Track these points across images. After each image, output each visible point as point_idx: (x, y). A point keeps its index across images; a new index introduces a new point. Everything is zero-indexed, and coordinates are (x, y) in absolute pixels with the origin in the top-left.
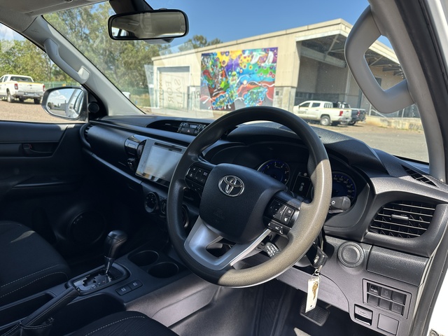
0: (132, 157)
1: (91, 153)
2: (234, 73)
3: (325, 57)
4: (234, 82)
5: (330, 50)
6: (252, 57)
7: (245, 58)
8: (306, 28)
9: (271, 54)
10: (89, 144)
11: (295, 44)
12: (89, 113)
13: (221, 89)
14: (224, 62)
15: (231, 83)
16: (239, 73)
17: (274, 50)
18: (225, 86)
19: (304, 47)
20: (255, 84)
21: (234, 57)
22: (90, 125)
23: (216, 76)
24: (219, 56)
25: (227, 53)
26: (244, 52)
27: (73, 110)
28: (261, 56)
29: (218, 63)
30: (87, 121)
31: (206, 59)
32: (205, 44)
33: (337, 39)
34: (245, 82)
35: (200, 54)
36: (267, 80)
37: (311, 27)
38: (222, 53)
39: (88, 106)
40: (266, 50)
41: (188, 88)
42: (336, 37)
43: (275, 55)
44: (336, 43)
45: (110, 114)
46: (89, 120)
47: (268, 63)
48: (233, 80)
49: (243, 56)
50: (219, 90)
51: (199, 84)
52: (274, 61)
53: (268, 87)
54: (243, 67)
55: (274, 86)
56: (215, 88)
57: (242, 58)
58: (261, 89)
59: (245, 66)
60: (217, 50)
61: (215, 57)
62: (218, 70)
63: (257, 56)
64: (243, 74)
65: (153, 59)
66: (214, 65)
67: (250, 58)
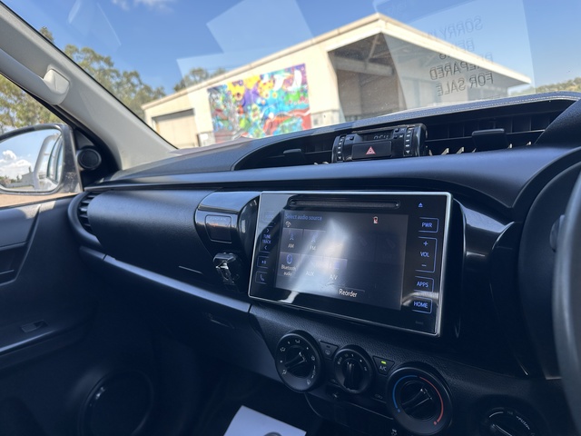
0: (223, 248)
1: (101, 256)
2: (254, 106)
3: (366, 66)
4: (257, 118)
5: (370, 56)
6: (274, 81)
7: (265, 84)
8: (335, 32)
9: (298, 74)
10: (94, 238)
11: (326, 56)
12: (82, 173)
13: (242, 130)
14: (238, 94)
15: (253, 119)
16: (261, 105)
17: (301, 67)
18: (246, 125)
19: (338, 58)
20: (284, 115)
21: (251, 86)
22: (89, 196)
23: (231, 114)
24: (230, 88)
25: (240, 83)
26: (262, 77)
27: (46, 180)
28: (285, 78)
29: (231, 97)
30: (78, 190)
31: (214, 96)
32: (207, 77)
33: (378, 40)
34: (271, 116)
35: (205, 90)
36: (298, 108)
37: (343, 29)
38: (234, 84)
39: (76, 157)
40: (290, 70)
41: (198, 136)
42: (376, 38)
43: (303, 73)
44: (377, 45)
45: (126, 164)
46: (84, 185)
47: (297, 85)
48: (255, 116)
49: (262, 82)
50: (238, 132)
51: (211, 128)
52: (304, 82)
53: (303, 117)
54: (264, 96)
55: (309, 115)
56: (233, 130)
57: (261, 84)
58: (294, 121)
59: (267, 95)
60: (225, 81)
61: (227, 90)
62: (232, 107)
63: (280, 79)
64: (266, 105)
65: (144, 107)
66: (226, 100)
67: (272, 84)
